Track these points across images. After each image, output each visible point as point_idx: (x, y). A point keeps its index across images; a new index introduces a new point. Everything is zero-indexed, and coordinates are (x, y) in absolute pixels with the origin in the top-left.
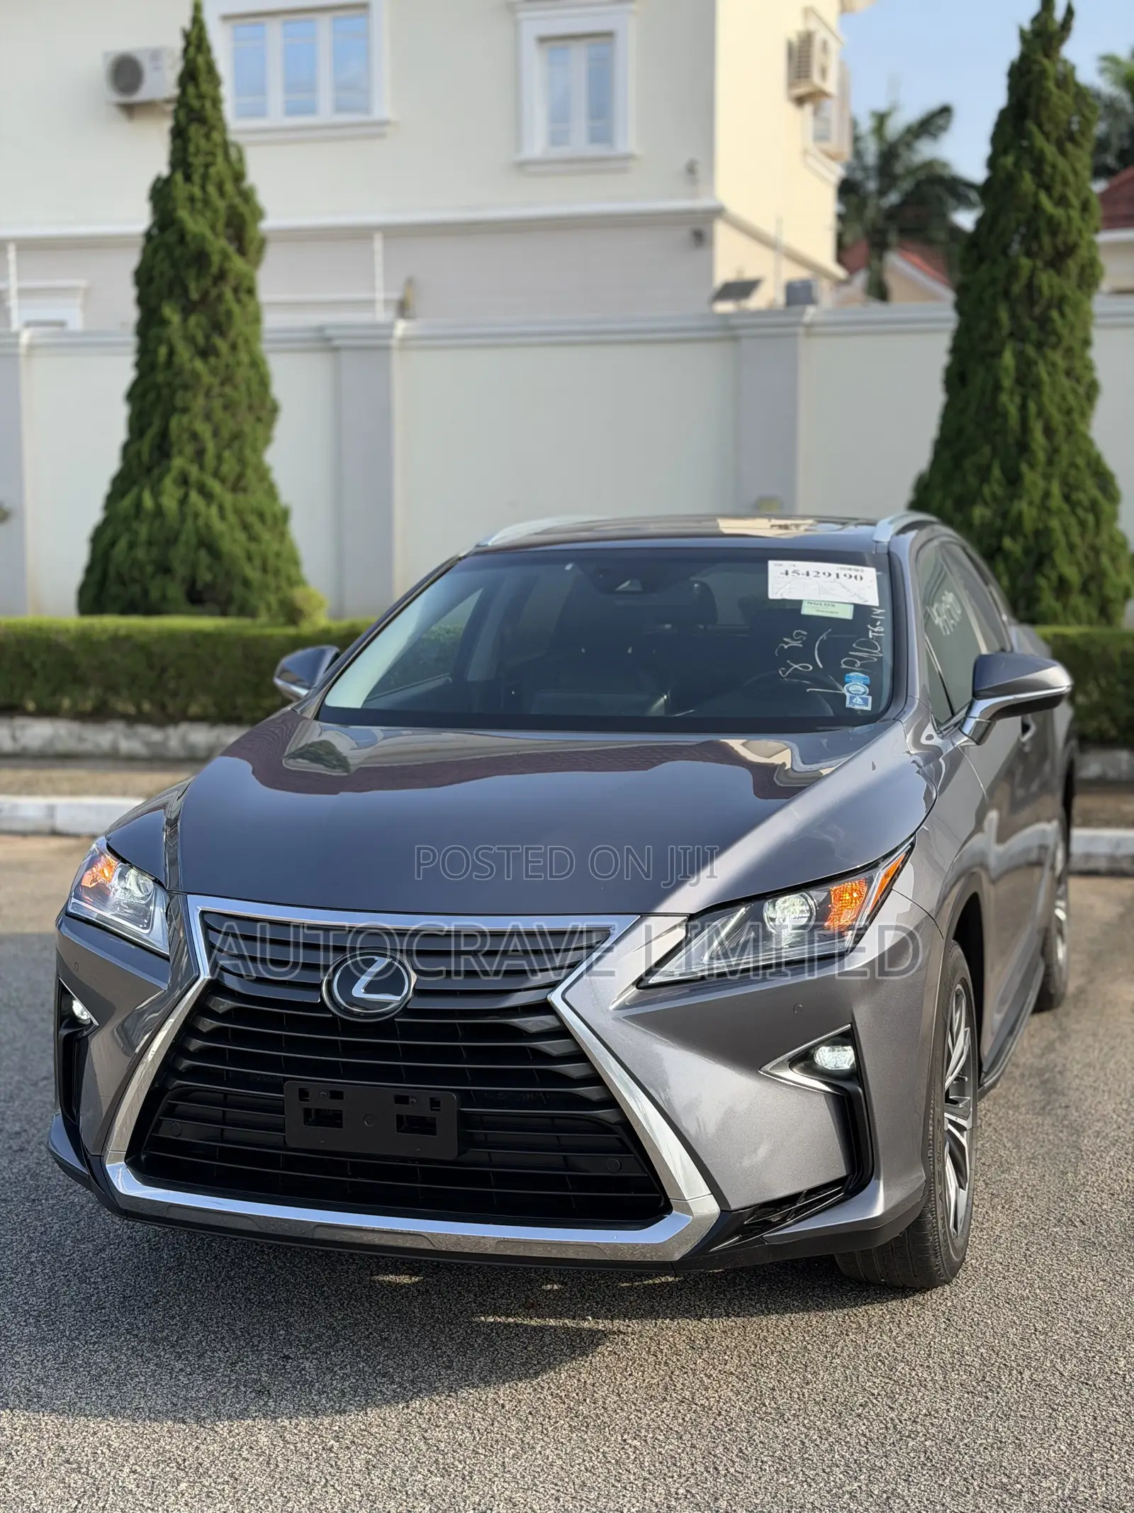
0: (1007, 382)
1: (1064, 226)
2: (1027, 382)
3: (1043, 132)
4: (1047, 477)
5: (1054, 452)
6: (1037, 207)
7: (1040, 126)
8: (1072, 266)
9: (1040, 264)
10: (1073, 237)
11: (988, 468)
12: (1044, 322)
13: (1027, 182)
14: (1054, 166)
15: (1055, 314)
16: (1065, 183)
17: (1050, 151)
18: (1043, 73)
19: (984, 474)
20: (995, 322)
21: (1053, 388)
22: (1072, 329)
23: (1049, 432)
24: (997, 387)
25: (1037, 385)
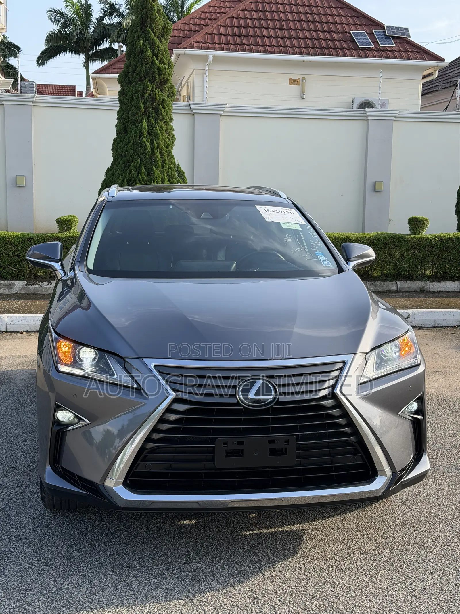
0: (145, 133)
1: (164, 72)
2: (153, 135)
3: (153, 32)
4: (162, 172)
5: (163, 162)
6: (153, 63)
7: (152, 29)
8: (166, 87)
9: (154, 86)
10: (166, 77)
11: (140, 168)
12: (157, 111)
13: (149, 53)
14: (158, 47)
15: (161, 106)
16: (163, 54)
17: (157, 40)
18: (152, 7)
19: (138, 171)
20: (139, 108)
21: (162, 138)
22: (167, 114)
23: (162, 155)
24: (141, 135)
25: (156, 135)
